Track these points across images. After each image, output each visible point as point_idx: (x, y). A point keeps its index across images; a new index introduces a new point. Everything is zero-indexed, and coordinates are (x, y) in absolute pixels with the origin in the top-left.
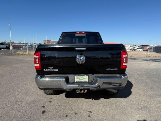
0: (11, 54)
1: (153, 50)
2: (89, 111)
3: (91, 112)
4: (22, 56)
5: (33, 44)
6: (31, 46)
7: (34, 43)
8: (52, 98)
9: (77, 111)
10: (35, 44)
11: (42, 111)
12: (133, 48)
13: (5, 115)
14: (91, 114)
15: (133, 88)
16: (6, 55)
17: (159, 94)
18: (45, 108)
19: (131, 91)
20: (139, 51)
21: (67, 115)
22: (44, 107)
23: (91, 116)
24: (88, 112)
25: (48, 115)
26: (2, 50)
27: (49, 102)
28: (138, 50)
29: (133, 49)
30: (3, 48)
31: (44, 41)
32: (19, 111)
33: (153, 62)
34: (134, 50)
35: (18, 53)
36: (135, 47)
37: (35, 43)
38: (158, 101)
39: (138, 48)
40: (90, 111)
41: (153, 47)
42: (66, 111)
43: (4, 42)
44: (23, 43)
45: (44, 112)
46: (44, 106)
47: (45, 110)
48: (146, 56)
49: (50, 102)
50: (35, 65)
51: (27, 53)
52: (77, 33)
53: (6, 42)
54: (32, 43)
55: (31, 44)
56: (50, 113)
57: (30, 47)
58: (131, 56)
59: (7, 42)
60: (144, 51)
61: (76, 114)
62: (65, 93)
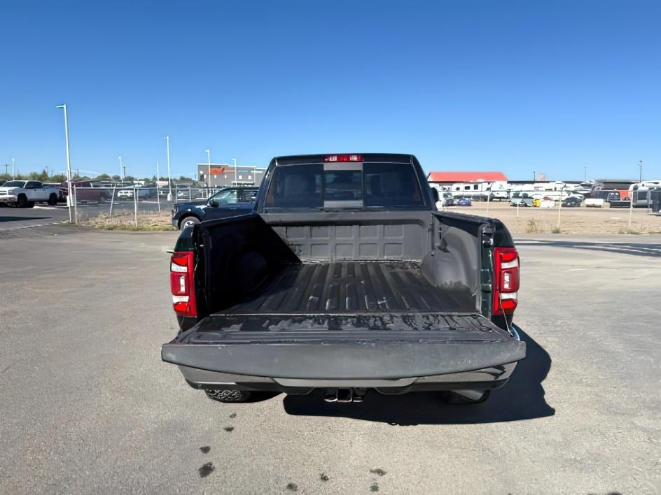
0: (73, 228)
1: (651, 202)
2: (375, 468)
3: (380, 472)
4: (114, 236)
5: (155, 179)
6: (148, 192)
7: (158, 177)
8: (234, 416)
9: (330, 468)
10: (162, 179)
11: (201, 465)
12: (565, 196)
13: (67, 479)
14: (380, 480)
15: (551, 374)
16: (52, 231)
17: (653, 402)
18: (210, 453)
19: (541, 386)
20: (594, 206)
21: (293, 481)
22: (206, 450)
23: (381, 490)
24: (372, 471)
25: (224, 482)
26: (35, 207)
27: (225, 432)
28: (589, 201)
29: (568, 200)
30: (41, 202)
31: (199, 170)
32: (116, 463)
33: (646, 259)
34: (572, 203)
35: (98, 220)
36: (574, 192)
37: (165, 177)
38: (645, 430)
39: (587, 196)
40: (379, 467)
41: (651, 189)
42: (287, 468)
43: (40, 172)
44: (117, 178)
45: (206, 470)
46: (207, 445)
47: (211, 464)
48: (621, 233)
49: (229, 429)
50: (176, 299)
51: (134, 223)
52: (329, 161)
53: (50, 175)
54: (151, 178)
55: (146, 180)
56: (229, 473)
57: (144, 193)
58: (557, 232)
59: (53, 175)
60: (613, 205)
61: (324, 478)
62: (284, 395)
